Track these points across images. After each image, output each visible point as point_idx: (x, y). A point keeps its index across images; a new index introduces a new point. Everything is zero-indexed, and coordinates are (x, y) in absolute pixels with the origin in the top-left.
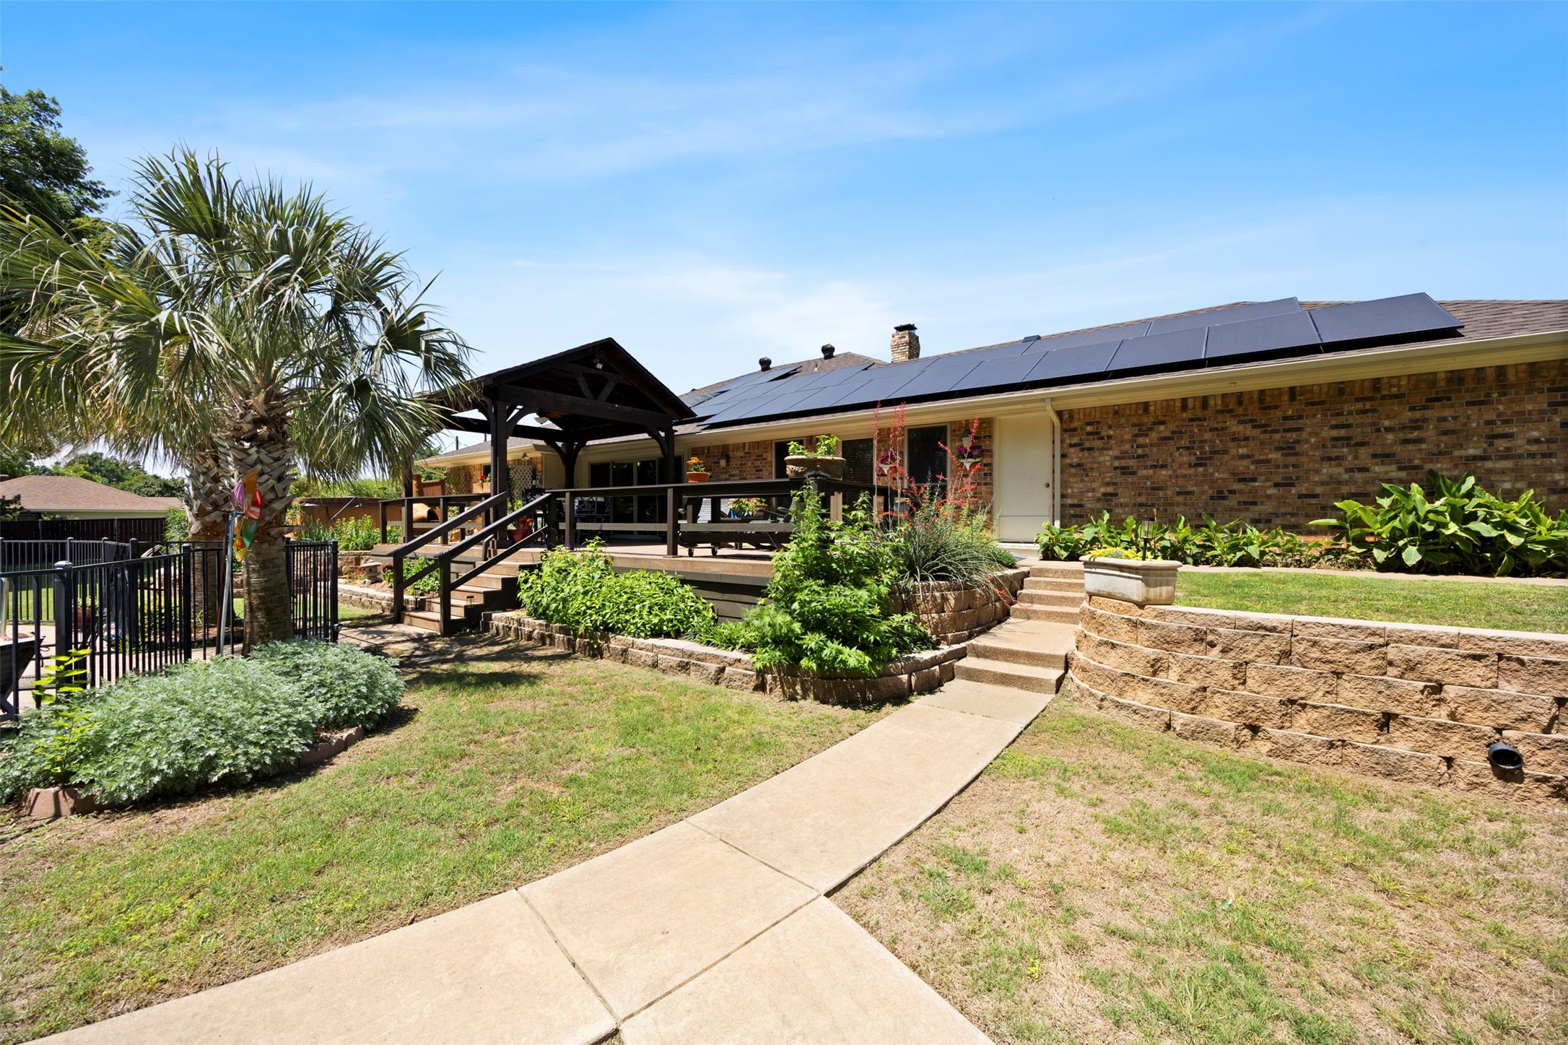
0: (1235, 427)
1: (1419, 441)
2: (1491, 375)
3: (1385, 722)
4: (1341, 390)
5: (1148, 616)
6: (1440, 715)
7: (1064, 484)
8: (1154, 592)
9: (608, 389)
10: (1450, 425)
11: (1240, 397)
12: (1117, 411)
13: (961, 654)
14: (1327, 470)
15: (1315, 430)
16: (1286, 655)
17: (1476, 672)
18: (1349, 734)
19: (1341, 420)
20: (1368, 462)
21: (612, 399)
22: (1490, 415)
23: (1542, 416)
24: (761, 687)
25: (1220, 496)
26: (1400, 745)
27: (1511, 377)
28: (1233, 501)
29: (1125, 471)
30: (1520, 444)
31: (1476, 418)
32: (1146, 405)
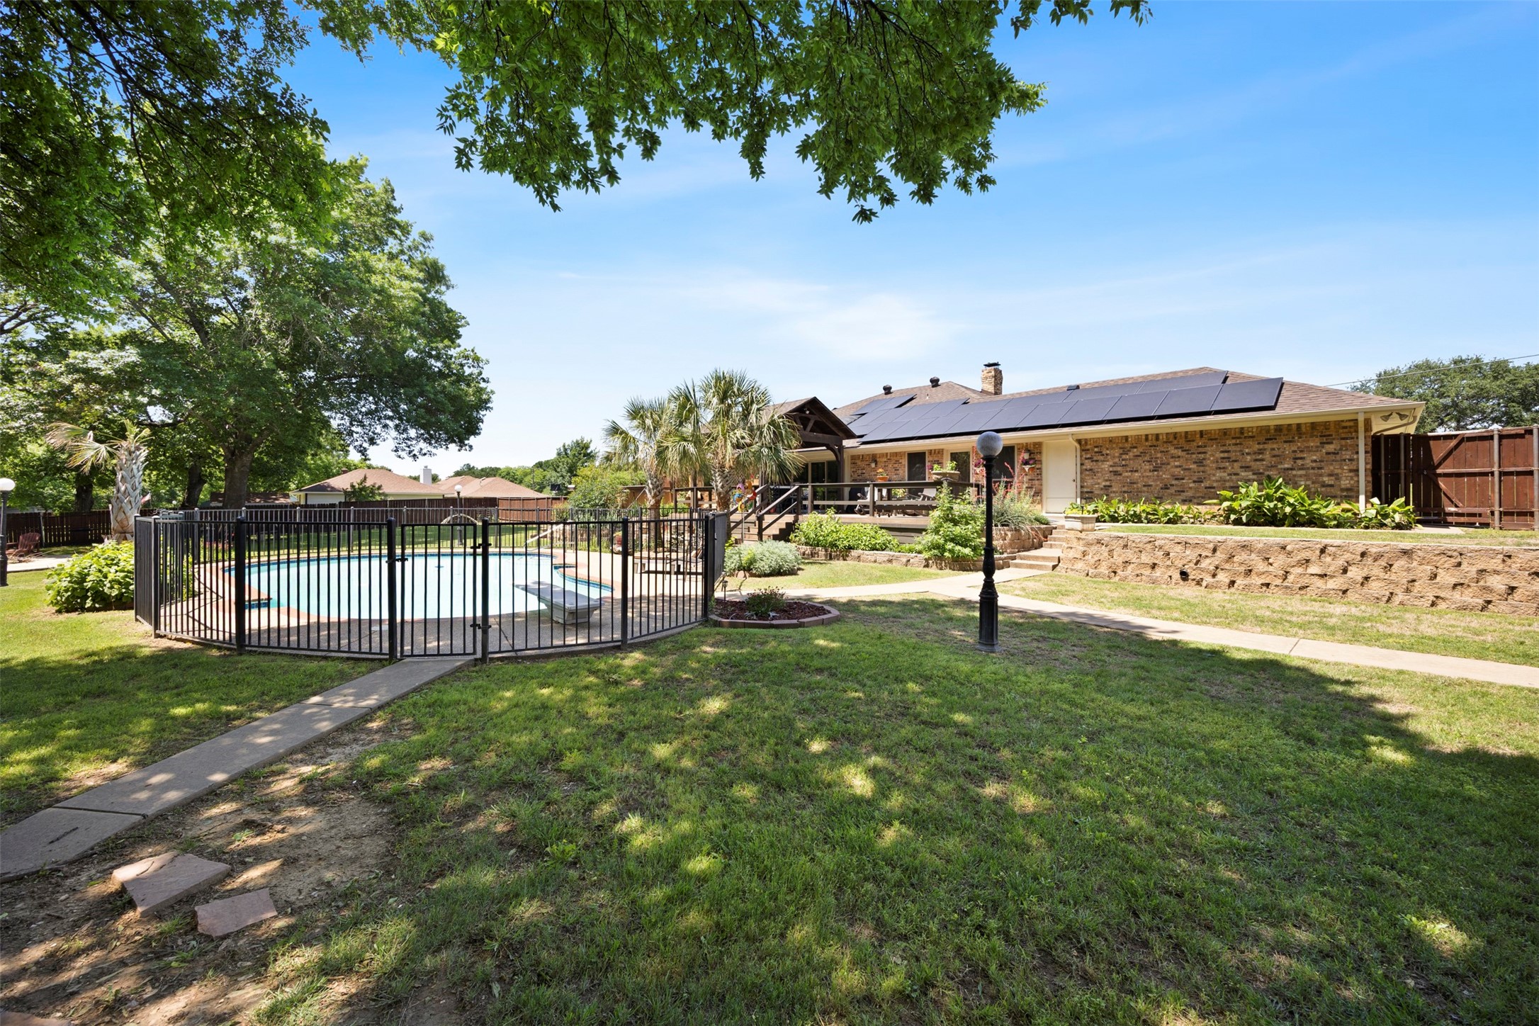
0: (1173, 451)
1: (1262, 460)
2: (1294, 427)
3: (1154, 566)
4: (1225, 433)
5: (1083, 535)
6: (1169, 563)
7: (1082, 480)
8: (1086, 526)
9: (811, 424)
10: (1276, 452)
11: (1175, 435)
12: (1111, 440)
13: (1014, 558)
14: (1219, 474)
15: (1213, 453)
16: (1126, 546)
17: (1179, 548)
18: (1143, 571)
19: (1225, 448)
20: (1238, 471)
21: (812, 431)
22: (1295, 448)
23: (1317, 449)
24: (927, 566)
25: (1166, 488)
26: (1158, 573)
27: (1304, 430)
28: (1172, 490)
29: (1116, 473)
30: (1308, 463)
31: (1288, 449)
32: (1126, 438)
